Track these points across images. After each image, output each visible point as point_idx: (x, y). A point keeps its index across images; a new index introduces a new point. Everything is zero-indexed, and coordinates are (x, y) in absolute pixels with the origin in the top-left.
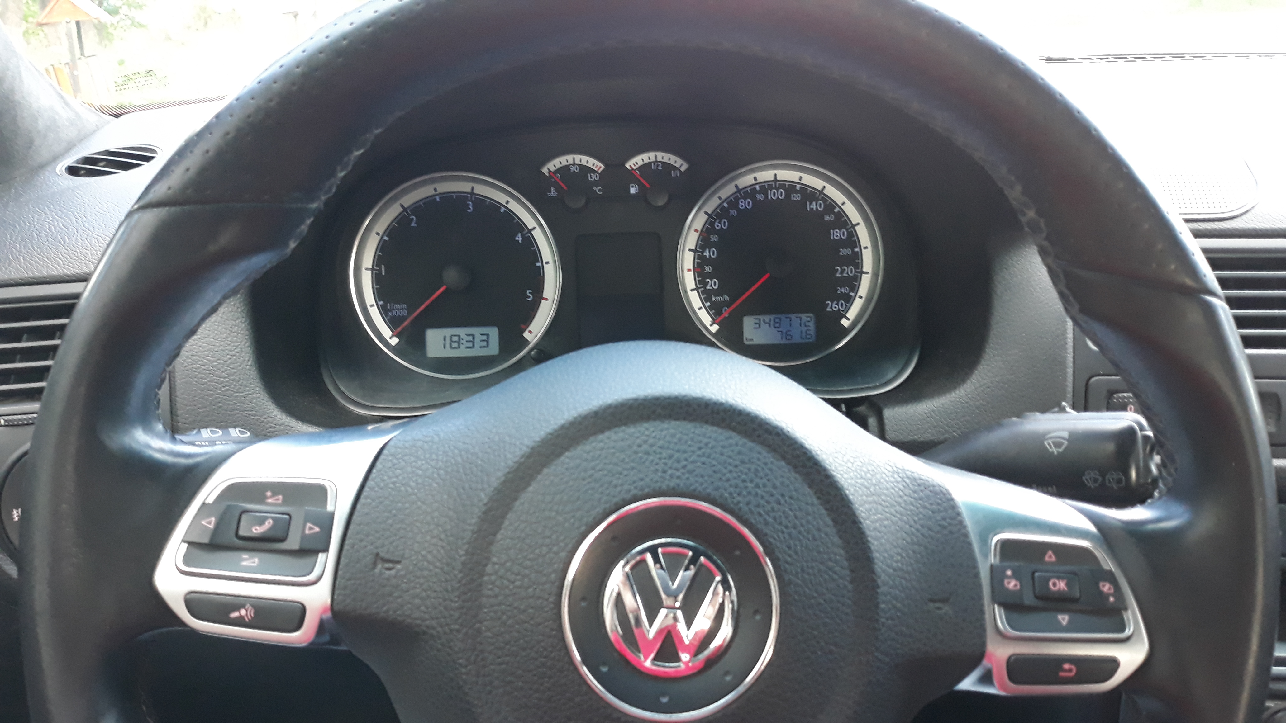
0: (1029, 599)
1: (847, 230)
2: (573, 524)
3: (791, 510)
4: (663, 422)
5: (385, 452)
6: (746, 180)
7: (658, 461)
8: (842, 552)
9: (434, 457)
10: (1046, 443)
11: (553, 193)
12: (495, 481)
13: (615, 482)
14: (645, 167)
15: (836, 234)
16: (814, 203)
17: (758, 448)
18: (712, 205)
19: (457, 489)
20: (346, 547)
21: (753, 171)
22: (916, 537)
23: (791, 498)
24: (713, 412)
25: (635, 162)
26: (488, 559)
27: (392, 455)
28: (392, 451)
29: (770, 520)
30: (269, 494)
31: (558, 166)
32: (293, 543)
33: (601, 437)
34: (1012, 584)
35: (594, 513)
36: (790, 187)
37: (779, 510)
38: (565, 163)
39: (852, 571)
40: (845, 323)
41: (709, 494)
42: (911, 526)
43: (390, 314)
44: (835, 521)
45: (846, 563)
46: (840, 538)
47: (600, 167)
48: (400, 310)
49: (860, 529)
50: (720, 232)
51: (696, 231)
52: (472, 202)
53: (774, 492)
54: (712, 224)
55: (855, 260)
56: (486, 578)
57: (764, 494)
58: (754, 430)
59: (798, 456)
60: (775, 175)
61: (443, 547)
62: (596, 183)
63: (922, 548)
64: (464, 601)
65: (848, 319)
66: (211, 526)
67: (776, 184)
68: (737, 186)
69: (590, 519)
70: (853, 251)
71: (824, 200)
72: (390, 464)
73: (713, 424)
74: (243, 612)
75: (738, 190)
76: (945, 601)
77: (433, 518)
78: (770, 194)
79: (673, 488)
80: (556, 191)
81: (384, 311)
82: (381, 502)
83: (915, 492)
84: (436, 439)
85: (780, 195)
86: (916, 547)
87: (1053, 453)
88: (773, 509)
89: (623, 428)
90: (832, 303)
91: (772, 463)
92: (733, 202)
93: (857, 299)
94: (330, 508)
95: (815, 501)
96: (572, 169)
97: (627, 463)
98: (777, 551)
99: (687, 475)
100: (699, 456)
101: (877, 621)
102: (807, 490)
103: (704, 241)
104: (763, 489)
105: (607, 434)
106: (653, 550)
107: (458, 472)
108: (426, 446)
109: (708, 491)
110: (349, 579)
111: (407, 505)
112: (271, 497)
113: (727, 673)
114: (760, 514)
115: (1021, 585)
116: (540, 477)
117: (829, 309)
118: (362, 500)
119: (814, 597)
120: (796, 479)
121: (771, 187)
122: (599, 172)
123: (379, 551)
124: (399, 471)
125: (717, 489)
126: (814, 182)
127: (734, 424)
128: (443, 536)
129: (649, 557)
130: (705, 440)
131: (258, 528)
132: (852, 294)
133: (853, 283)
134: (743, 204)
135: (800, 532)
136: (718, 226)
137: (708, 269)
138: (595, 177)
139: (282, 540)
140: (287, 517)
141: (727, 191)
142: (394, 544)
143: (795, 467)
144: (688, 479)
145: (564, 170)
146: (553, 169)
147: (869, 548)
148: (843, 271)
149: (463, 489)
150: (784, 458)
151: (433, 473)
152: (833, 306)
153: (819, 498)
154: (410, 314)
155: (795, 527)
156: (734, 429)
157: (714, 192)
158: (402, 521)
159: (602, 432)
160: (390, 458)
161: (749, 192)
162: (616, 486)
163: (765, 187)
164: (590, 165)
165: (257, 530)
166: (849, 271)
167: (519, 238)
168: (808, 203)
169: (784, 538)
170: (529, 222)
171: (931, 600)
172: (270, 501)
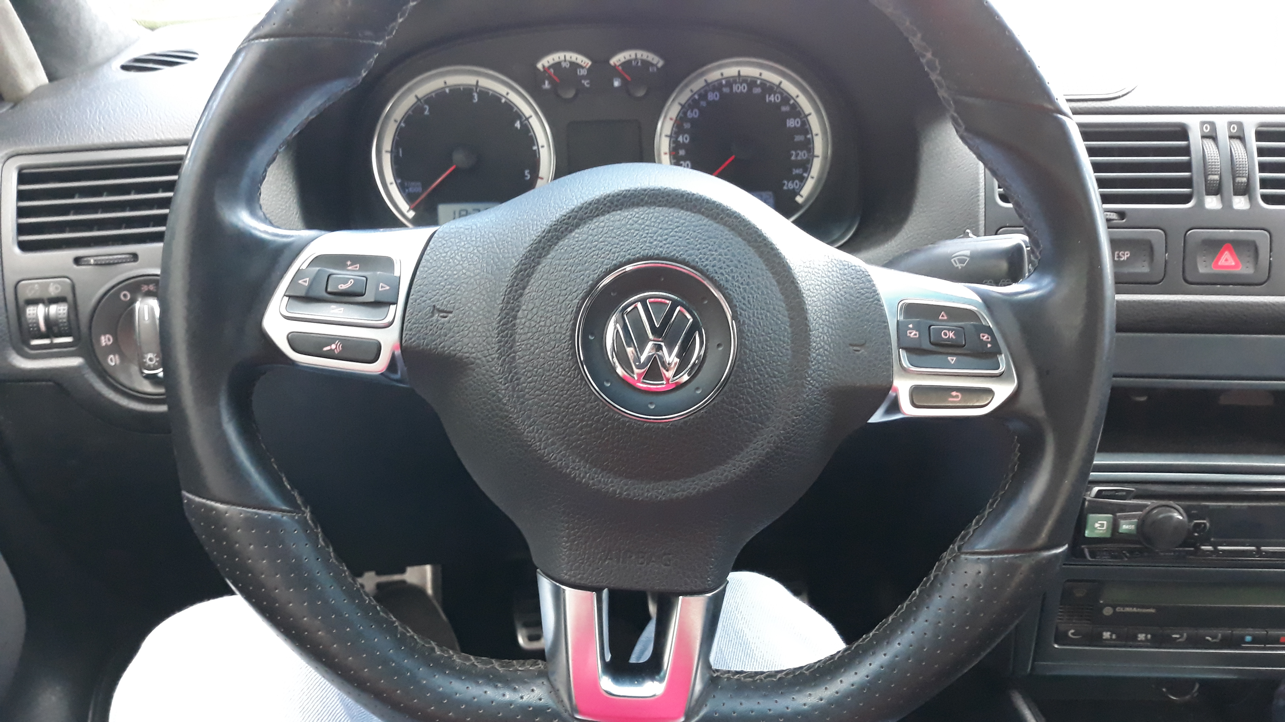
0: (926, 345)
1: (801, 119)
2: (583, 279)
3: (745, 272)
4: (649, 208)
5: (436, 235)
6: (714, 76)
7: (646, 235)
8: (784, 305)
9: (474, 239)
10: (952, 260)
11: (547, 85)
12: (522, 251)
13: (613, 250)
14: (627, 64)
15: (791, 123)
16: (772, 96)
17: (722, 227)
18: (685, 97)
19: (493, 259)
20: (410, 301)
21: (720, 67)
22: (841, 300)
23: (746, 263)
24: (687, 200)
25: (618, 59)
26: (519, 306)
27: (441, 238)
28: (441, 235)
29: (730, 278)
30: (349, 263)
31: (551, 62)
32: (369, 297)
33: (602, 218)
34: (913, 334)
35: (598, 272)
36: (751, 82)
37: (737, 272)
38: (557, 60)
39: (791, 318)
40: (799, 199)
41: (684, 259)
42: (837, 292)
43: (407, 190)
44: (778, 282)
45: (786, 313)
46: (782, 294)
47: (588, 64)
48: (415, 188)
49: (797, 287)
50: (692, 121)
51: (671, 119)
52: (477, 93)
53: (733, 259)
54: (685, 114)
55: (808, 145)
56: (518, 321)
57: (725, 260)
58: (718, 214)
59: (751, 234)
60: (739, 72)
61: (484, 300)
62: (584, 77)
63: (845, 308)
64: (502, 337)
65: (802, 196)
66: (307, 284)
67: (740, 79)
68: (706, 81)
69: (596, 276)
70: (806, 137)
71: (781, 94)
72: (440, 244)
73: (687, 210)
74: (333, 346)
75: (708, 84)
76: (862, 345)
77: (475, 280)
78: (735, 88)
79: (658, 255)
80: (549, 83)
81: (402, 188)
82: (436, 270)
83: (840, 269)
84: (474, 227)
85: (744, 88)
86: (840, 307)
87: (958, 268)
88: (732, 270)
89: (619, 212)
90: (788, 182)
91: (732, 239)
92: (703, 94)
93: (809, 179)
94: (397, 274)
95: (764, 267)
96: (564, 65)
97: (622, 236)
98: (735, 301)
99: (667, 245)
100: (676, 232)
101: (809, 355)
102: (758, 259)
103: (679, 128)
104: (725, 257)
105: (607, 216)
106: (643, 301)
107: (493, 247)
108: (466, 232)
109: (683, 256)
110: (414, 323)
111: (455, 272)
112: (350, 265)
113: (697, 389)
114: (722, 274)
115: (920, 334)
116: (556, 247)
117: (785, 188)
118: (420, 268)
119: (763, 335)
120: (750, 250)
121: (735, 82)
122: (588, 67)
123: (436, 304)
124: (447, 250)
125: (690, 255)
126: (772, 77)
127: (703, 210)
128: (484, 292)
129: (639, 305)
130: (682, 221)
131: (342, 285)
132: (805, 175)
133: (806, 166)
134: (711, 96)
135: (752, 288)
136: (690, 115)
137: (682, 152)
138: (583, 72)
139: (362, 295)
140: (364, 279)
141: (698, 85)
142: (447, 299)
143: (749, 242)
144: (668, 248)
145: (557, 66)
146: (547, 65)
147: (805, 302)
148: (797, 155)
149: (499, 258)
150: (740, 235)
151: (474, 249)
152: (789, 185)
153: (767, 265)
154: (423, 191)
155: (748, 284)
156: (703, 214)
157: (686, 86)
158: (451, 284)
159: (603, 215)
160: (440, 240)
161: (717, 86)
162: (614, 253)
163: (731, 82)
164: (579, 61)
165: (343, 287)
166: (803, 155)
167: (518, 125)
168: (767, 96)
169: (740, 292)
170: (526, 110)
171: (851, 345)
172: (350, 268)
